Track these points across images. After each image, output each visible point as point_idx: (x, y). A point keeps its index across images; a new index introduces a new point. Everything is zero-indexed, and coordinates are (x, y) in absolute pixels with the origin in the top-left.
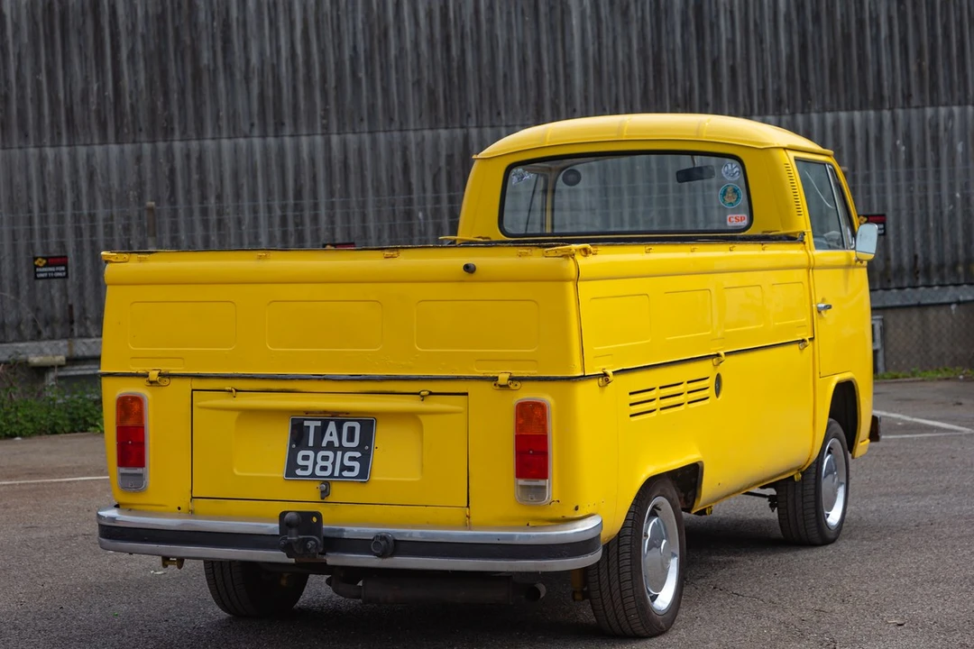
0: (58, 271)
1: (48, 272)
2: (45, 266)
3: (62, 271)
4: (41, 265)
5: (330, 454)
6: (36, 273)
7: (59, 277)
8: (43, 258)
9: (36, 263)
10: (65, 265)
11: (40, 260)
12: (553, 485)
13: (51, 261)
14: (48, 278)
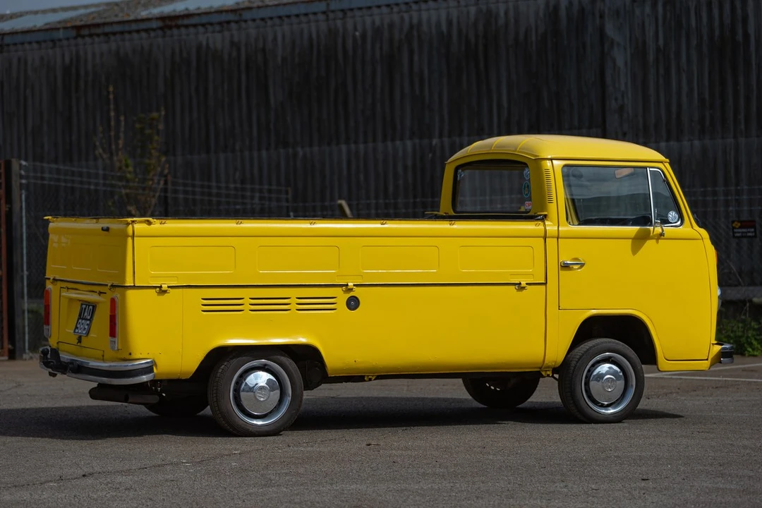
0: (749, 232)
1: (743, 233)
2: (740, 228)
3: (752, 232)
4: (737, 227)
5: (83, 321)
6: (734, 233)
7: (750, 237)
8: (738, 222)
9: (734, 225)
10: (754, 227)
11: (736, 223)
12: (118, 339)
13: (745, 224)
14: (742, 237)
